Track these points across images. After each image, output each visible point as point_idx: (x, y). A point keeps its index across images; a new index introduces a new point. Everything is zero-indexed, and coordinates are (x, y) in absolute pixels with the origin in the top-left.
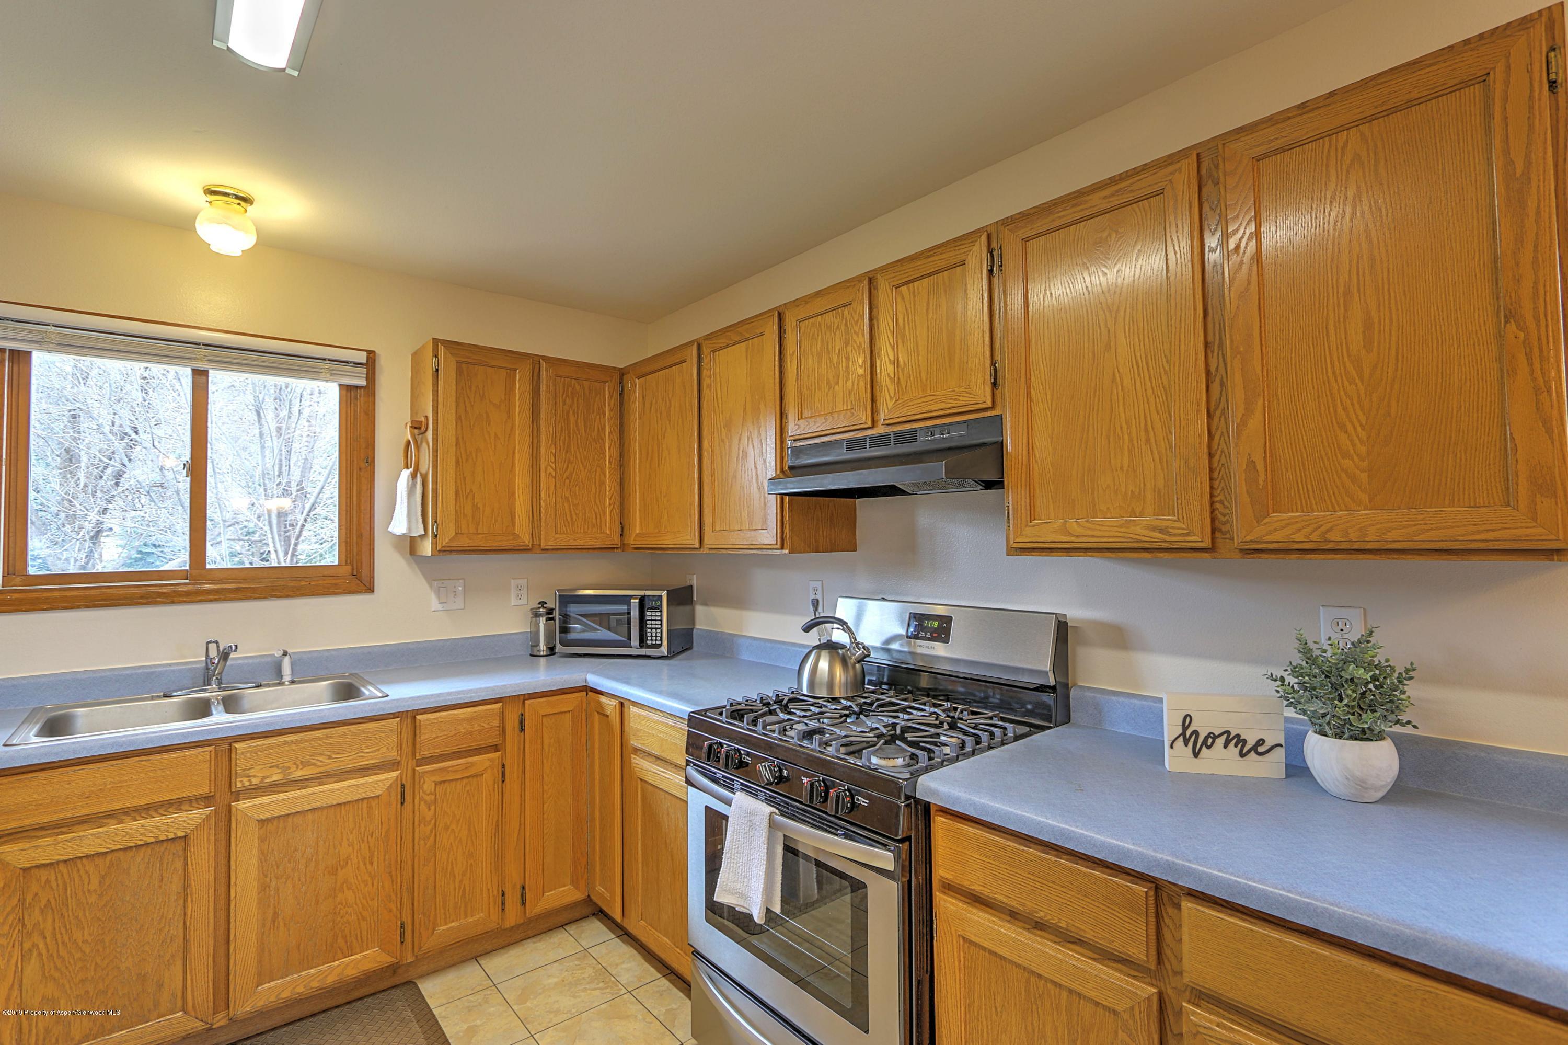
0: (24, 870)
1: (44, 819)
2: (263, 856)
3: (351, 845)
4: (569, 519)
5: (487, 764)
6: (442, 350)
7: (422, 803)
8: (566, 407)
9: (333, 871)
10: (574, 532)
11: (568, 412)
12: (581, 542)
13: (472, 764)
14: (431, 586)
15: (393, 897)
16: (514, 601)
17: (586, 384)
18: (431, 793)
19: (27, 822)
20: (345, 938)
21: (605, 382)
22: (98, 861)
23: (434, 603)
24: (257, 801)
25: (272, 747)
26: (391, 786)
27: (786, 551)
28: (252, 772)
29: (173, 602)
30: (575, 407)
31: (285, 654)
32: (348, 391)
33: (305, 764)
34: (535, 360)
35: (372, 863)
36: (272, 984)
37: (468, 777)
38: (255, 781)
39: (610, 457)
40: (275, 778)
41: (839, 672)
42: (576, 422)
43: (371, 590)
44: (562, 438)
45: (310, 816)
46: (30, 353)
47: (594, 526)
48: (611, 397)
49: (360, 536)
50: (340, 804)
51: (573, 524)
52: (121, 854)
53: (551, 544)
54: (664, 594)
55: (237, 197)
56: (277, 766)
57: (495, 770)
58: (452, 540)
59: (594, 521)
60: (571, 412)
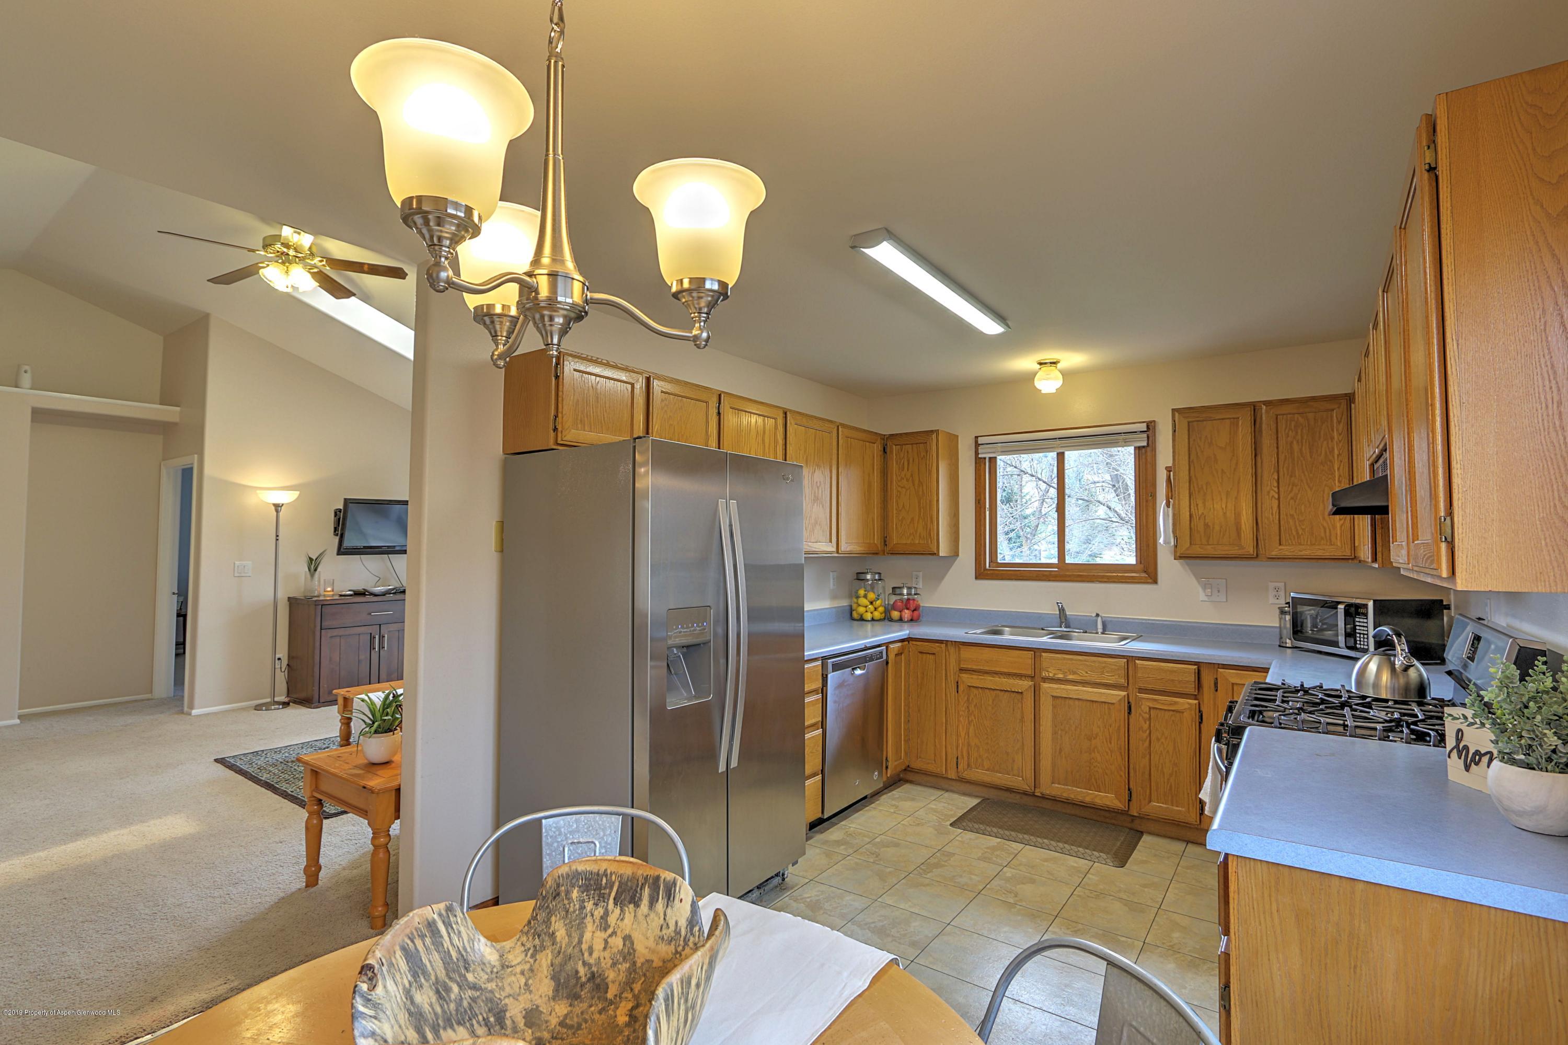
0: (969, 686)
1: (975, 667)
2: (1055, 716)
3: (1099, 727)
4: (1294, 533)
5: (1187, 706)
6: (1177, 414)
7: (1141, 718)
8: (1289, 439)
9: (1089, 739)
10: (1300, 544)
11: (1292, 443)
12: (1307, 553)
13: (1176, 703)
14: (1199, 582)
15: (1123, 768)
16: (1272, 600)
17: (1311, 416)
18: (1146, 713)
19: (969, 666)
20: (1096, 780)
21: (1333, 410)
22: (992, 692)
23: (1202, 596)
24: (1051, 685)
25: (1058, 659)
26: (1120, 700)
27: (1376, 566)
28: (1050, 670)
29: (1049, 580)
30: (1299, 437)
31: (1098, 615)
32: (1138, 449)
33: (1074, 673)
34: (1254, 407)
35: (1111, 743)
36: (1059, 786)
37: (1173, 711)
38: (1051, 675)
39: (1340, 476)
40: (1061, 676)
41: (1385, 677)
42: (1301, 450)
43: (1155, 582)
44: (1286, 465)
45: (1077, 702)
46: (996, 458)
47: (1322, 538)
48: (1339, 422)
49: (1148, 546)
50: (1093, 701)
51: (1299, 537)
52: (999, 692)
53: (1274, 553)
54: (1371, 604)
55: (1051, 363)
56: (1060, 670)
57: (1193, 712)
58: (1188, 549)
59: (1323, 535)
60: (1295, 442)
